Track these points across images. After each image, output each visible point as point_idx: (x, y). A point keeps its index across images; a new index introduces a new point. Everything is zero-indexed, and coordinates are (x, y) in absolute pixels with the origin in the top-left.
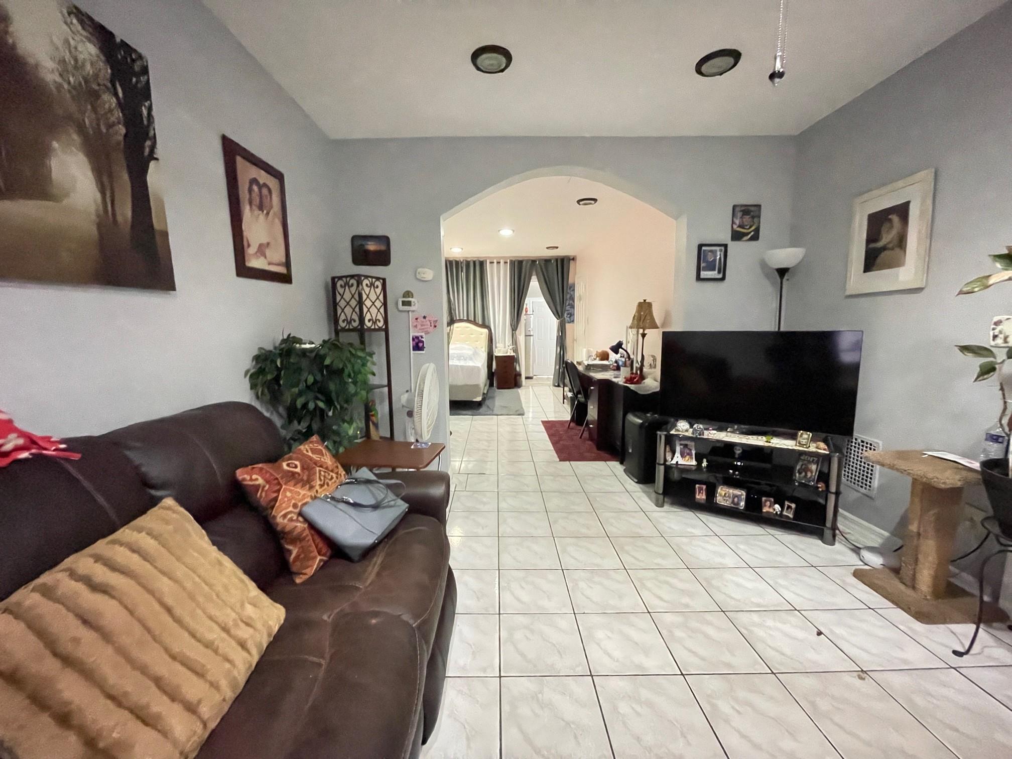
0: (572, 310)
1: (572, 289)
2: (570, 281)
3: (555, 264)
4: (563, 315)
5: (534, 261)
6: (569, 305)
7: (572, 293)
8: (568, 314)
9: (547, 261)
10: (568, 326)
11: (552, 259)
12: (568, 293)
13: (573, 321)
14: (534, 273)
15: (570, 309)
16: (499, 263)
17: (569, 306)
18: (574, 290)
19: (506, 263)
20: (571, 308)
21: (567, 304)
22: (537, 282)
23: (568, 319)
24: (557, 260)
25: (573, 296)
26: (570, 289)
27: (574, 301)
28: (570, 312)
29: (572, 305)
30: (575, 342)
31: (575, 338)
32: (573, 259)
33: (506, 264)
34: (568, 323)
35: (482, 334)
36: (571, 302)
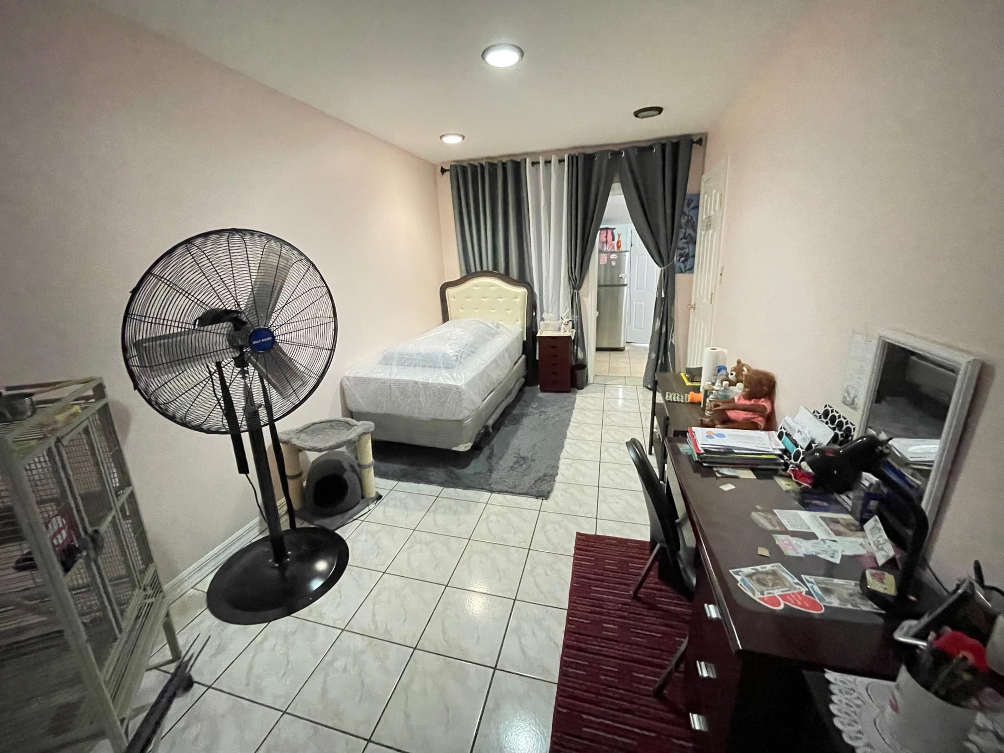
0: (691, 246)
1: (692, 205)
2: (691, 189)
3: (659, 154)
4: (670, 258)
5: (616, 154)
6: (684, 238)
7: (692, 213)
8: (681, 256)
9: (643, 150)
10: (680, 278)
11: (654, 144)
12: (683, 213)
13: (691, 269)
14: (617, 178)
15: (686, 246)
16: (548, 162)
17: (684, 240)
18: (697, 207)
19: (561, 161)
20: (687, 243)
21: (681, 235)
22: (623, 196)
23: (682, 266)
24: (663, 146)
25: (694, 219)
26: (689, 204)
27: (695, 230)
28: (687, 251)
29: (691, 238)
30: (692, 310)
31: (693, 304)
32: (700, 142)
33: (562, 163)
34: (681, 272)
35: (516, 298)
36: (689, 231)
